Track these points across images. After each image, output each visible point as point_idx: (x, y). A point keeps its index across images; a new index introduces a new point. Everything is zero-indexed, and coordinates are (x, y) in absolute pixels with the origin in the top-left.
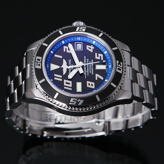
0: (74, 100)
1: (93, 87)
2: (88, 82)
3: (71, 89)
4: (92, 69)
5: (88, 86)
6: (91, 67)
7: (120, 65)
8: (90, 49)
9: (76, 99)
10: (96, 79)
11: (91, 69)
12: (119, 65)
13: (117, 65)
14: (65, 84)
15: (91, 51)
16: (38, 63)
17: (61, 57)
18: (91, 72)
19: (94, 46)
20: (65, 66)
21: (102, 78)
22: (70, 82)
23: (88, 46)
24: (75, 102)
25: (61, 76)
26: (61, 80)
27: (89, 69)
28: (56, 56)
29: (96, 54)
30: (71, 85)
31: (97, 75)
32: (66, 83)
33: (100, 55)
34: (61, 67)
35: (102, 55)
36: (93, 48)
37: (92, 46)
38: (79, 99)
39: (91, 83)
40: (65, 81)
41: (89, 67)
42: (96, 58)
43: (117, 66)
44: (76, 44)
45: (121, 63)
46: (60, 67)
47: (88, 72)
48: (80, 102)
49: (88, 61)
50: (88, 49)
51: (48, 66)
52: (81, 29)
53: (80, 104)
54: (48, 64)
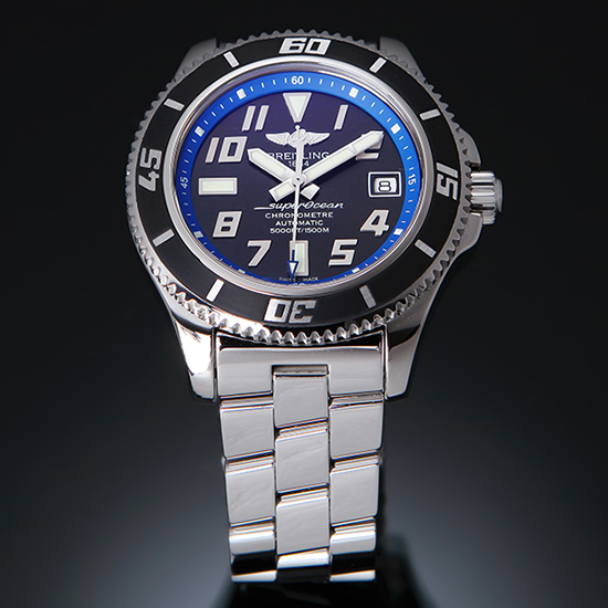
0: (154, 161)
1: (218, 233)
2: (237, 215)
3: (210, 158)
6: (297, 226)
7: (299, 312)
8: (376, 222)
9: (157, 167)
10: (251, 243)
11: (292, 227)
14: (228, 141)
15: (367, 226)
16: (302, 45)
17: (338, 125)
18: (281, 227)
19: (388, 234)
20: (300, 139)
21: (254, 262)
22: (237, 158)
23: (383, 214)
24: (148, 165)
25: (259, 126)
26: (246, 126)
28: (344, 108)
29: (354, 242)
30: (224, 158)
31: (265, 245)
33: (350, 254)
34: (297, 127)
35: (348, 261)
36: (379, 233)
37: (387, 228)
38: (158, 176)
39: (234, 225)
40: (241, 141)
41: (298, 219)
42: (338, 243)
43: (293, 300)
44: (396, 176)
45: (307, 319)
46: (297, 124)
47: (281, 215)
48: (150, 179)
49: (324, 215)
50: (376, 213)
51: (296, 80)
52: (448, 181)
53: (143, 181)
54: (306, 80)
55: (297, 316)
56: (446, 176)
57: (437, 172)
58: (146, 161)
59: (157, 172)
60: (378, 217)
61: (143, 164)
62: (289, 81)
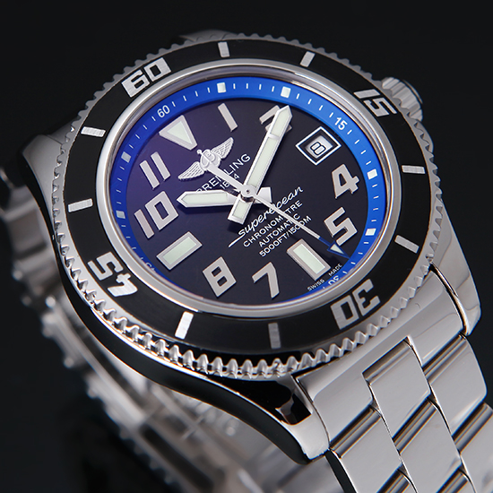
0: (111, 265)
1: (219, 291)
2: (220, 263)
3: (149, 233)
4: (279, 240)
5: (208, 272)
6: (280, 234)
7: (363, 300)
8: (343, 182)
9: (119, 268)
10: (256, 277)
11: (276, 238)
12: (361, 301)
13: (356, 293)
14: (151, 206)
15: (339, 190)
16: (143, 78)
17: (232, 125)
18: (267, 245)
19: (362, 183)
20: (210, 160)
21: (274, 291)
22: (173, 214)
23: (342, 169)
24: (109, 273)
25: (166, 174)
26: (154, 183)
27: (268, 233)
28: (223, 109)
29: (341, 211)
30: (161, 223)
31: (269, 270)
32: (159, 206)
33: (347, 223)
34: (199, 152)
35: (352, 231)
36: (354, 188)
37: (356, 179)
38: (128, 276)
39: (226, 272)
40: (162, 197)
41: (275, 228)
42: (329, 222)
43: (350, 293)
44: (320, 133)
45: (375, 301)
46: (196, 149)
47: (257, 235)
48: (122, 284)
49: (293, 208)
50: (335, 175)
51: (163, 112)
52: (377, 101)
53: (116, 291)
54: (171, 106)
55: (366, 305)
56: (370, 99)
57: (362, 101)
58: (103, 271)
59: (123, 272)
60: (341, 175)
61: (101, 277)
62: (157, 116)
